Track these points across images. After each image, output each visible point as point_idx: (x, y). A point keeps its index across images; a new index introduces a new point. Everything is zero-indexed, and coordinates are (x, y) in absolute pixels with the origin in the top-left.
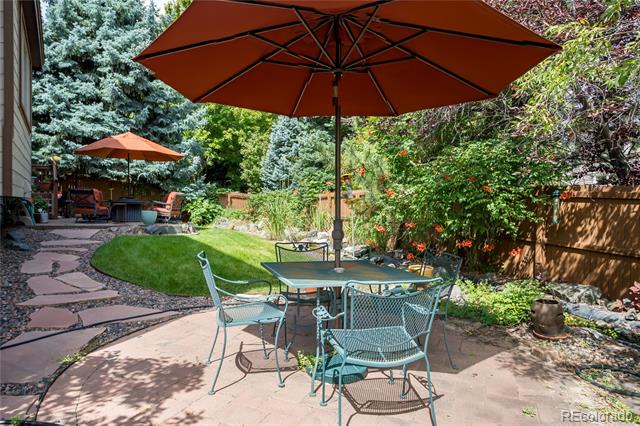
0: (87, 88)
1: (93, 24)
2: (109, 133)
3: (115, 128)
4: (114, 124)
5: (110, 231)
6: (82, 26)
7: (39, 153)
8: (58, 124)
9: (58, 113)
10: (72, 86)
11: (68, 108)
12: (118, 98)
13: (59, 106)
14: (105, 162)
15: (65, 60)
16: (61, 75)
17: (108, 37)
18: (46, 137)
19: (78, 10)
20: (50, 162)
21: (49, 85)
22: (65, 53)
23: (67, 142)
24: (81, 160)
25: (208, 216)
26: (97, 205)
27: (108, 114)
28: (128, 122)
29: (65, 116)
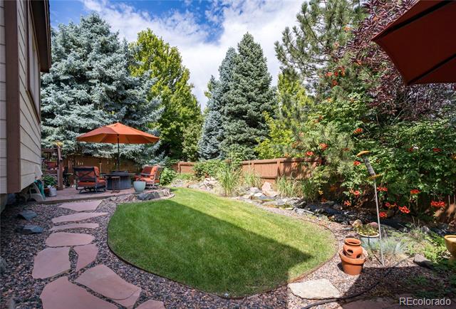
0: (81, 93)
1: (85, 50)
2: (99, 125)
3: (103, 122)
4: (102, 119)
5: (111, 200)
6: (76, 51)
7: (46, 140)
8: (60, 118)
9: (60, 111)
10: (70, 93)
11: (68, 108)
12: (104, 101)
13: (61, 106)
14: (96, 145)
15: (65, 74)
16: (62, 84)
17: (96, 59)
18: (51, 128)
19: (73, 41)
20: (55, 146)
21: (52, 91)
22: (64, 69)
23: (68, 132)
24: (78, 144)
25: (168, 178)
26: (97, 180)
27: (97, 111)
28: (112, 117)
29: (66, 113)
